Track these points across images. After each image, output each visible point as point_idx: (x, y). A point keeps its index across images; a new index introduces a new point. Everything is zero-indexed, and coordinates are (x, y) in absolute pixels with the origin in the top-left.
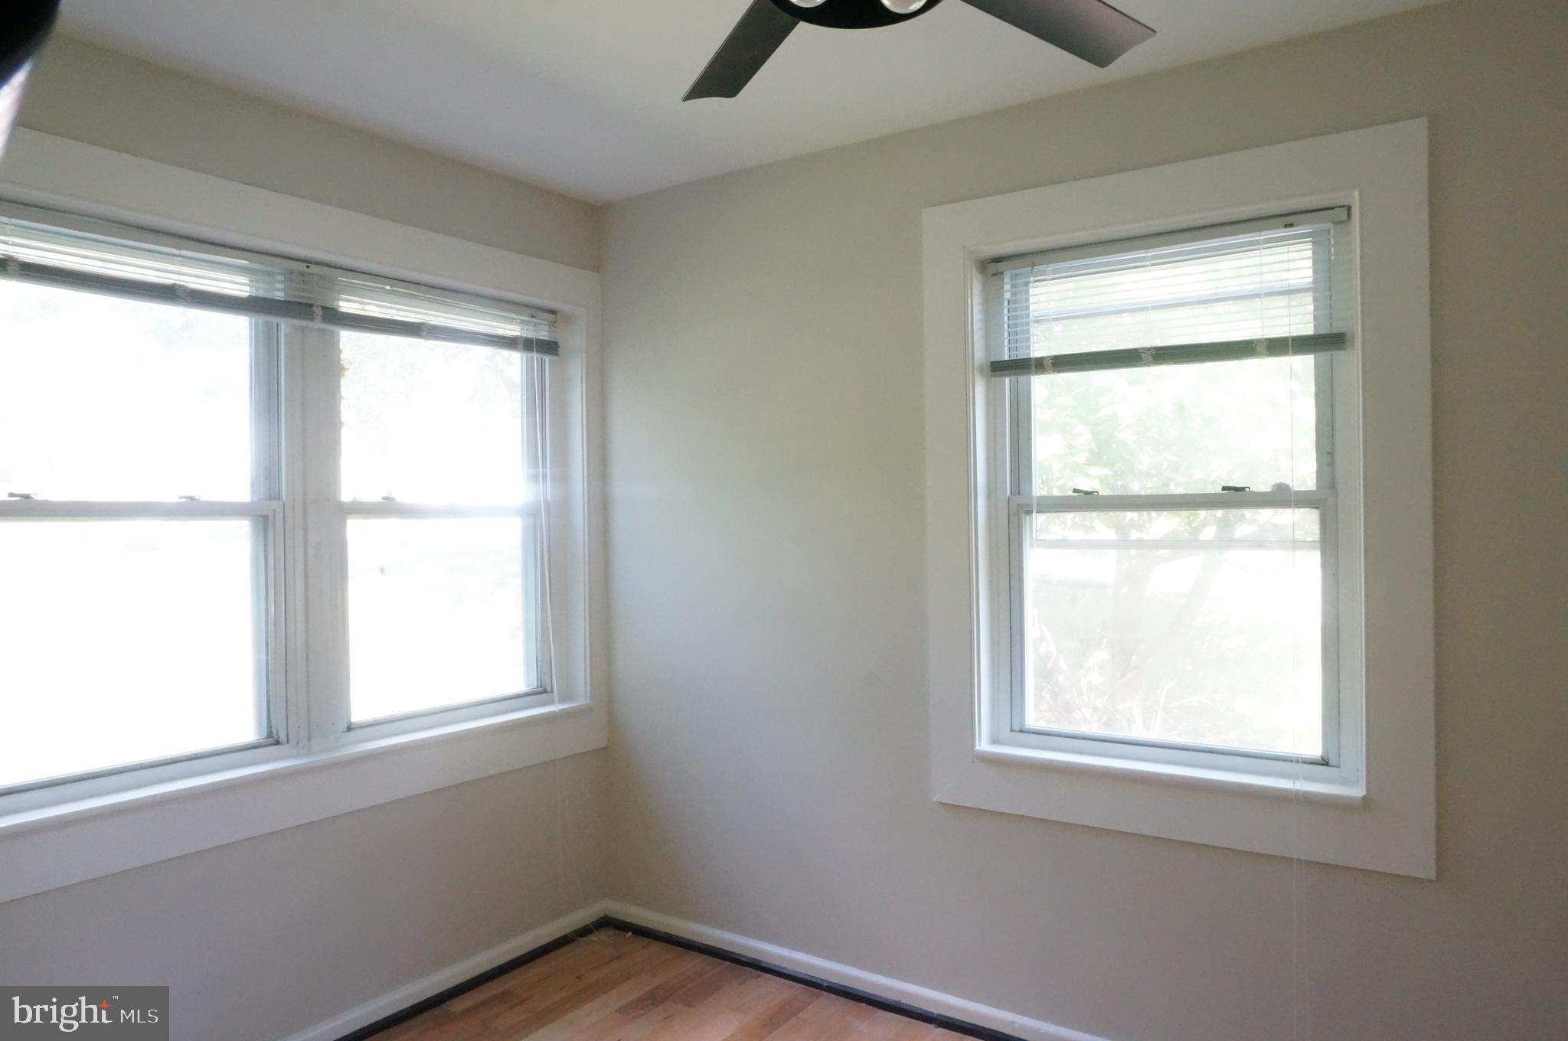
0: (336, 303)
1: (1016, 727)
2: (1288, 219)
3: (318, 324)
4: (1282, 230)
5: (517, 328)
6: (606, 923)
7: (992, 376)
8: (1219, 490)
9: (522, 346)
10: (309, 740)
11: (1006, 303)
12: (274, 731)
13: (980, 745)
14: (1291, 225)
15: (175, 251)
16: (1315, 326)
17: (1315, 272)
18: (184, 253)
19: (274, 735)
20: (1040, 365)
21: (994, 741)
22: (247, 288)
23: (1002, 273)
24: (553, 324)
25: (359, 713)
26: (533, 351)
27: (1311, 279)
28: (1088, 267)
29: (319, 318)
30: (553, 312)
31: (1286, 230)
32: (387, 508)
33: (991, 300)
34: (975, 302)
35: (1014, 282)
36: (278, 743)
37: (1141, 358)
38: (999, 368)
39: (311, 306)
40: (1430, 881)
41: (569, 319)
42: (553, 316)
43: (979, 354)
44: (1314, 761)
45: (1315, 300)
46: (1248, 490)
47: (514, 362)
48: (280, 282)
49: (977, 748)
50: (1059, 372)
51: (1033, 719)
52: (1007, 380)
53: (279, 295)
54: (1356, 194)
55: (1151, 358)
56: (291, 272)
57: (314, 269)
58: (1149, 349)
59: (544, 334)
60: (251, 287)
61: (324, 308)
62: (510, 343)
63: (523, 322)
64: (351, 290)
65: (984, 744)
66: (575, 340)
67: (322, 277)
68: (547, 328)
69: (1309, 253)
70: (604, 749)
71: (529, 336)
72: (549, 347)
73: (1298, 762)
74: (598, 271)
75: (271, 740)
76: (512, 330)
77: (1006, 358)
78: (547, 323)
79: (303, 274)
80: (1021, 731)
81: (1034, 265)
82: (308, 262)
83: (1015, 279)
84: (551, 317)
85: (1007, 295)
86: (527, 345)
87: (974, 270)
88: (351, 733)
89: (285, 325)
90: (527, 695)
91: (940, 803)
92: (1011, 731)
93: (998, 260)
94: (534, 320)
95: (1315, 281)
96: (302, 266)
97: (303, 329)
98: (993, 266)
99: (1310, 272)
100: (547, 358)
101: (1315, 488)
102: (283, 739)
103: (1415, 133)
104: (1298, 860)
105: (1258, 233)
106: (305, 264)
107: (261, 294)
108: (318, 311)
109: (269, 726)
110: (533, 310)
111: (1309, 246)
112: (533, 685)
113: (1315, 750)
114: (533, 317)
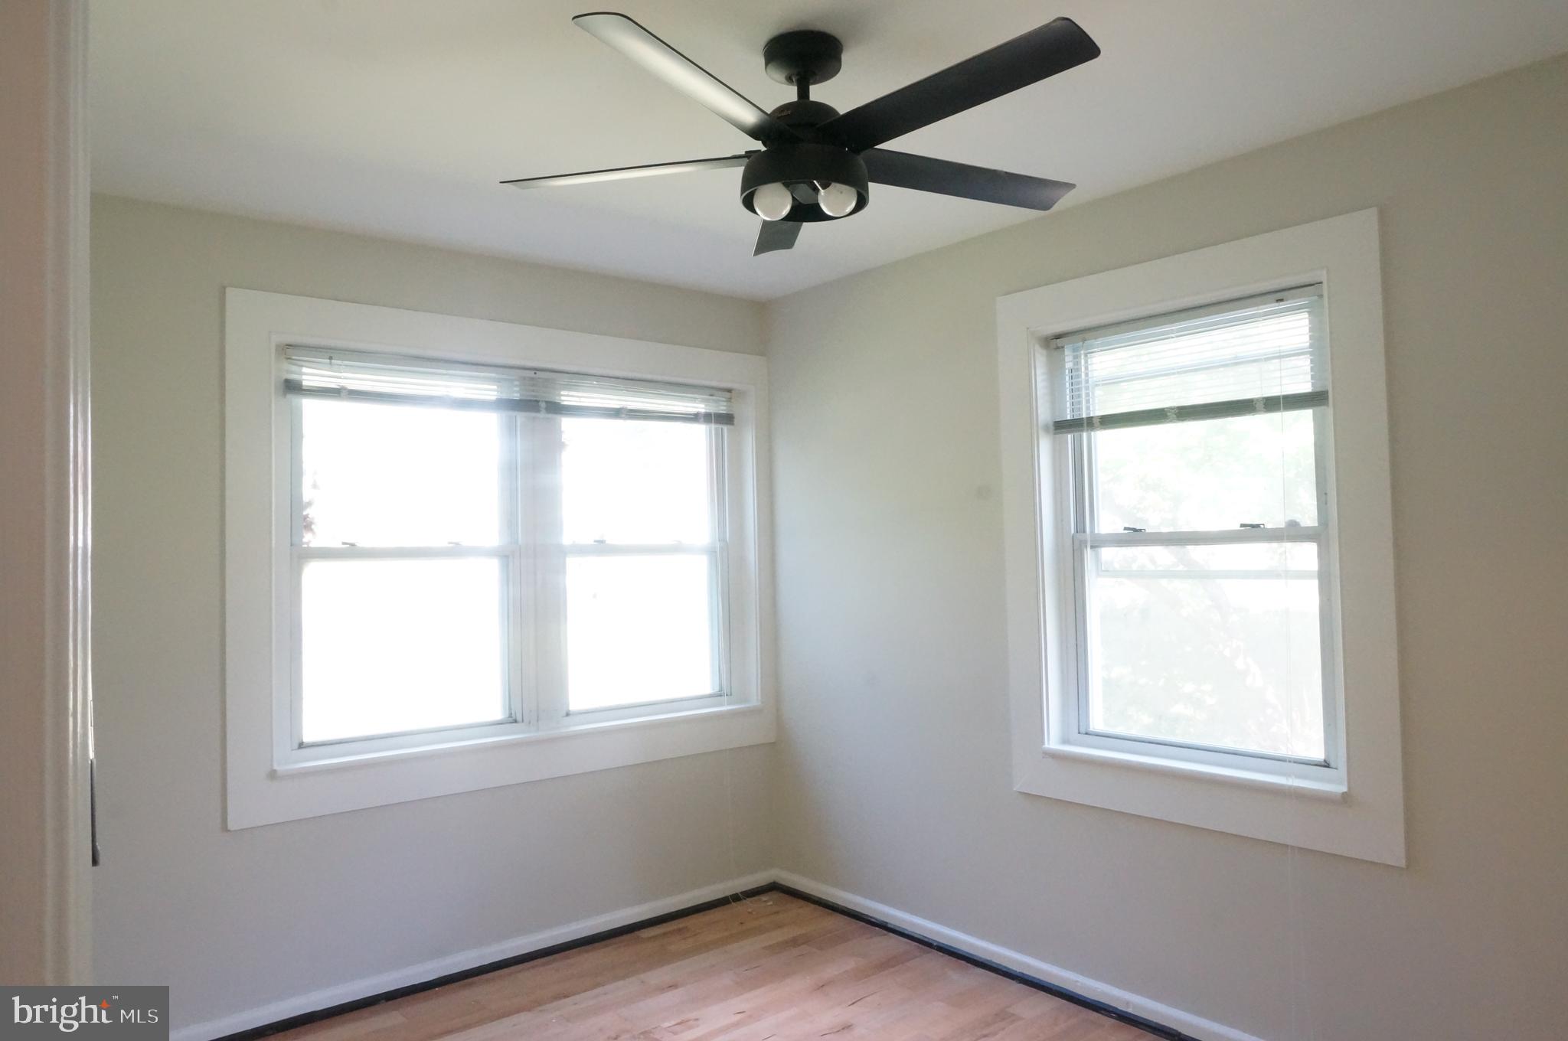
0: (557, 398)
1: (1083, 730)
2: (1279, 295)
3: (542, 415)
4: (1273, 305)
5: (703, 406)
6: (774, 887)
7: (1055, 434)
8: (1237, 527)
9: (702, 419)
10: (538, 721)
11: (1067, 371)
12: (513, 713)
13: (1049, 744)
14: (1282, 300)
15: (444, 372)
16: (1313, 384)
17: (1311, 337)
18: (451, 372)
19: (513, 715)
20: (1090, 423)
21: (1065, 741)
22: (496, 393)
23: (1063, 347)
24: (729, 400)
25: (575, 703)
26: (711, 422)
27: (1308, 344)
28: (1134, 339)
29: (543, 411)
30: (729, 391)
31: (1277, 304)
32: (601, 548)
33: (1055, 371)
34: (1039, 372)
35: (1075, 354)
36: (516, 721)
37: (1166, 416)
38: (1061, 426)
39: (538, 401)
40: (1402, 869)
41: (742, 394)
42: (729, 394)
43: (1044, 414)
44: (1319, 764)
45: (1312, 361)
46: (1262, 526)
47: (700, 432)
48: (516, 386)
49: (1046, 746)
50: (1105, 429)
51: (1098, 722)
52: (1070, 437)
53: (516, 396)
54: (1325, 272)
55: (1175, 416)
56: (524, 378)
57: (540, 374)
58: (1172, 408)
59: (722, 409)
60: (498, 392)
61: (547, 402)
62: (695, 418)
63: (703, 401)
64: (568, 387)
65: (1053, 741)
66: (748, 412)
67: (547, 380)
68: (725, 404)
69: (1307, 322)
70: (774, 743)
71: (708, 411)
72: (726, 419)
73: (1290, 762)
74: (762, 354)
75: (511, 720)
76: (700, 408)
77: (1069, 418)
78: (724, 399)
79: (532, 379)
80: (1086, 734)
81: (1084, 340)
82: (536, 370)
83: (1077, 351)
84: (728, 395)
85: (1069, 365)
86: (708, 418)
87: (1037, 347)
88: (567, 718)
89: (521, 417)
90: (711, 696)
91: (1020, 792)
92: (1079, 733)
93: (1059, 337)
94: (714, 398)
95: (1311, 346)
96: (531, 374)
97: (534, 418)
98: (1054, 342)
99: (1307, 338)
100: (725, 428)
101: (1316, 525)
102: (519, 718)
103: (1368, 219)
104: (1292, 847)
105: (1256, 308)
106: (533, 372)
107: (504, 396)
108: (543, 405)
109: (510, 709)
110: (711, 391)
111: (1306, 315)
112: (717, 689)
113: (1319, 755)
114: (711, 395)
